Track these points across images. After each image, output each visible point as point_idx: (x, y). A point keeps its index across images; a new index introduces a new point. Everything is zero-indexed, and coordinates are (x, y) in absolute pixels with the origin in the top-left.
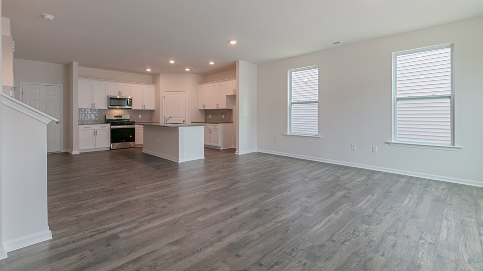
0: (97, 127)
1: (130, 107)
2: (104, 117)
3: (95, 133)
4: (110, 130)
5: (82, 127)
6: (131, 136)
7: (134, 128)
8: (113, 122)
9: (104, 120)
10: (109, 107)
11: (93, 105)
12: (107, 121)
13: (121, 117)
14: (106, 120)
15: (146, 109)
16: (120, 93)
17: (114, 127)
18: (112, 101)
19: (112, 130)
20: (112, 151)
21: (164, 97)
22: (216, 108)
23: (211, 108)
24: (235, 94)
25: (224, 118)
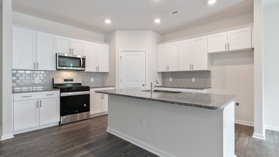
0: (42, 95)
1: (83, 69)
2: (51, 81)
3: (39, 104)
4: (59, 99)
5: (18, 97)
6: (85, 105)
7: (89, 95)
8: (62, 88)
9: (51, 86)
10: (58, 68)
11: (36, 64)
12: (55, 87)
13: (72, 80)
14: (54, 84)
15: (100, 71)
16: (71, 50)
17: (64, 94)
18: (61, 60)
19: (62, 99)
20: (62, 127)
21: (121, 57)
22: (188, 69)
23: (180, 70)
24: (228, 50)
25: (194, 81)
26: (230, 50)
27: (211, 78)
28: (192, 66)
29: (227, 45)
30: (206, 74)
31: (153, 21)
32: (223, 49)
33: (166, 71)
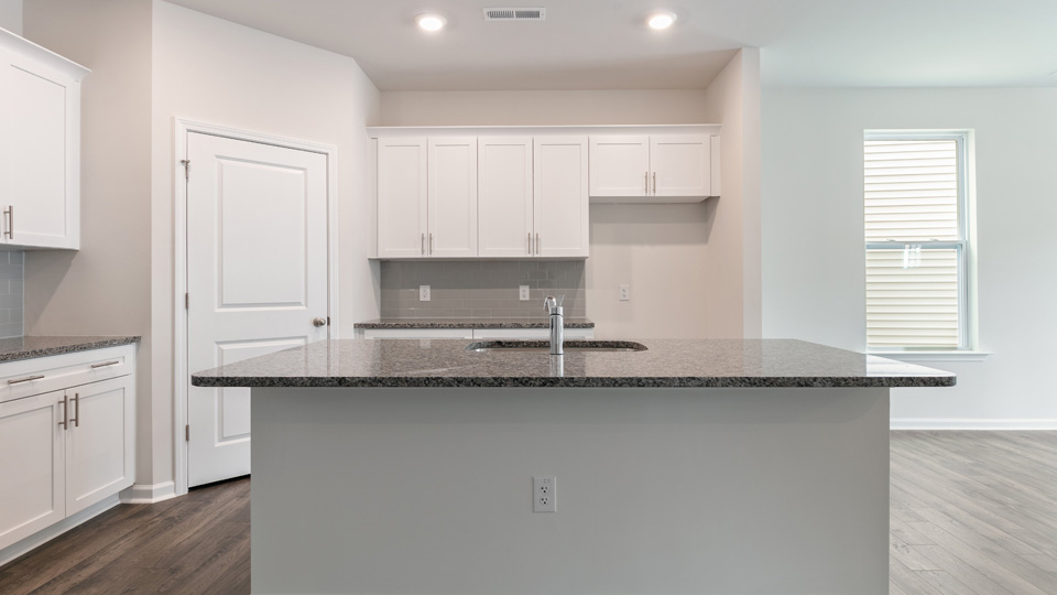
21: (186, 163)
22: (518, 251)
23: (482, 255)
24: (652, 195)
25: (527, 298)
26: (657, 194)
27: (584, 287)
28: (532, 240)
29: (650, 179)
30: (566, 272)
31: (411, 21)
32: (635, 190)
33: (420, 256)
